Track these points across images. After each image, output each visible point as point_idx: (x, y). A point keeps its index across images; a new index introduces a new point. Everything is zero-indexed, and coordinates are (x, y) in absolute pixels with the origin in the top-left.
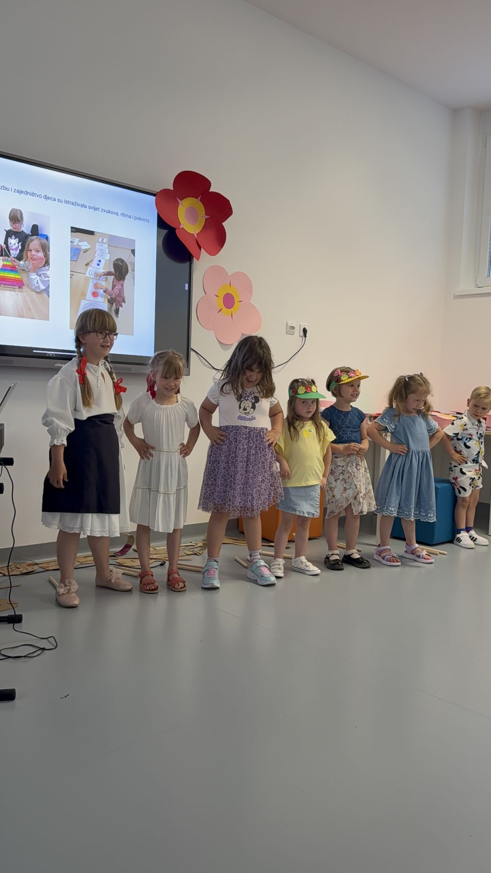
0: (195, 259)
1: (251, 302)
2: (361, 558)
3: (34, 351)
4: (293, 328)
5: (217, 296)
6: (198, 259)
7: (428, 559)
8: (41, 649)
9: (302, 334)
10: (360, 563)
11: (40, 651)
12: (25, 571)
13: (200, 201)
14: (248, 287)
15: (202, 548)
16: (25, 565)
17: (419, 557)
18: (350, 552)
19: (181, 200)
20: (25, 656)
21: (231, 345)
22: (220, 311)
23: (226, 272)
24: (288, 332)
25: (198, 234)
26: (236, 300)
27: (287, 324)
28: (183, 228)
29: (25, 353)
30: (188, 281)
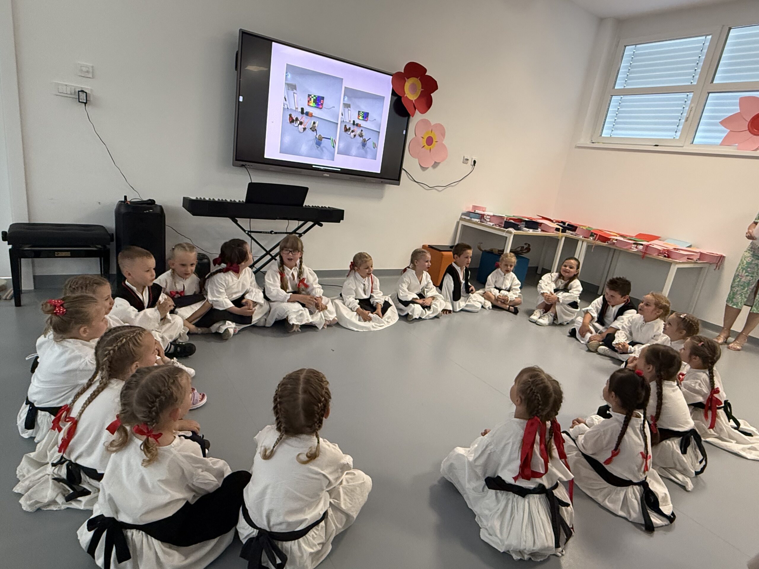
1: (443, 142)
4: (467, 160)
5: (423, 138)
6: (413, 116)
9: (473, 163)
13: (420, 80)
14: (443, 134)
19: (408, 78)
21: (428, 168)
22: (423, 147)
23: (430, 123)
24: (463, 163)
25: (415, 100)
26: (434, 140)
27: (464, 157)
28: (406, 96)
29: (308, 167)
30: (405, 128)
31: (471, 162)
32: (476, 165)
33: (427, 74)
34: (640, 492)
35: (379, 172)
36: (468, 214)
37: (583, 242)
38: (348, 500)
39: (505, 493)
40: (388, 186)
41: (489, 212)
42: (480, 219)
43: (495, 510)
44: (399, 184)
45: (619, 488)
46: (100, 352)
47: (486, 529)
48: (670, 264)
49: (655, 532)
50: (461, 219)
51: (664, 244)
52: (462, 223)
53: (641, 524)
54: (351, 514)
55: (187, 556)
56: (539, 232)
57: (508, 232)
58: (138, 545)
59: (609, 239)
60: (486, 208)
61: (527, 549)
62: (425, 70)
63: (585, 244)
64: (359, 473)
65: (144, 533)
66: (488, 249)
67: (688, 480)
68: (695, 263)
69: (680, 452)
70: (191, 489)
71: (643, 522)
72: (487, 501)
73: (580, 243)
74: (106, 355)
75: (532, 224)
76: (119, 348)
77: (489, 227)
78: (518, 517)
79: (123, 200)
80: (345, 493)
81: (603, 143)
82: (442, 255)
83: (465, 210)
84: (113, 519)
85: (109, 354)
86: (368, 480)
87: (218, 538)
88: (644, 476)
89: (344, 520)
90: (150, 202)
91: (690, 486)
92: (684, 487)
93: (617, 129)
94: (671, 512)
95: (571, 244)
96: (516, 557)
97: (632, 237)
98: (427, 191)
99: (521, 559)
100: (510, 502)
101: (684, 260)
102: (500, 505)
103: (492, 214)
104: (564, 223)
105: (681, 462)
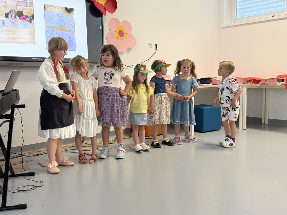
0: (104, 15)
1: (131, 34)
2: (170, 141)
3: (33, 59)
4: (151, 44)
5: (115, 32)
6: (105, 15)
7: (194, 140)
8: (36, 186)
9: (155, 47)
10: (170, 144)
11: (35, 187)
12: (36, 154)
14: (130, 27)
15: (115, 141)
16: (36, 152)
17: (190, 140)
18: (165, 139)
20: (28, 190)
22: (117, 38)
23: (119, 21)
24: (148, 47)
25: (104, 4)
26: (124, 33)
27: (148, 43)
28: (98, 2)
29: (29, 60)
31: (153, 46)
32: (158, 47)
35: (88, 58)
59: (260, 81)
63: (245, 88)
75: (205, 81)
93: (246, 12)
98: (126, 69)
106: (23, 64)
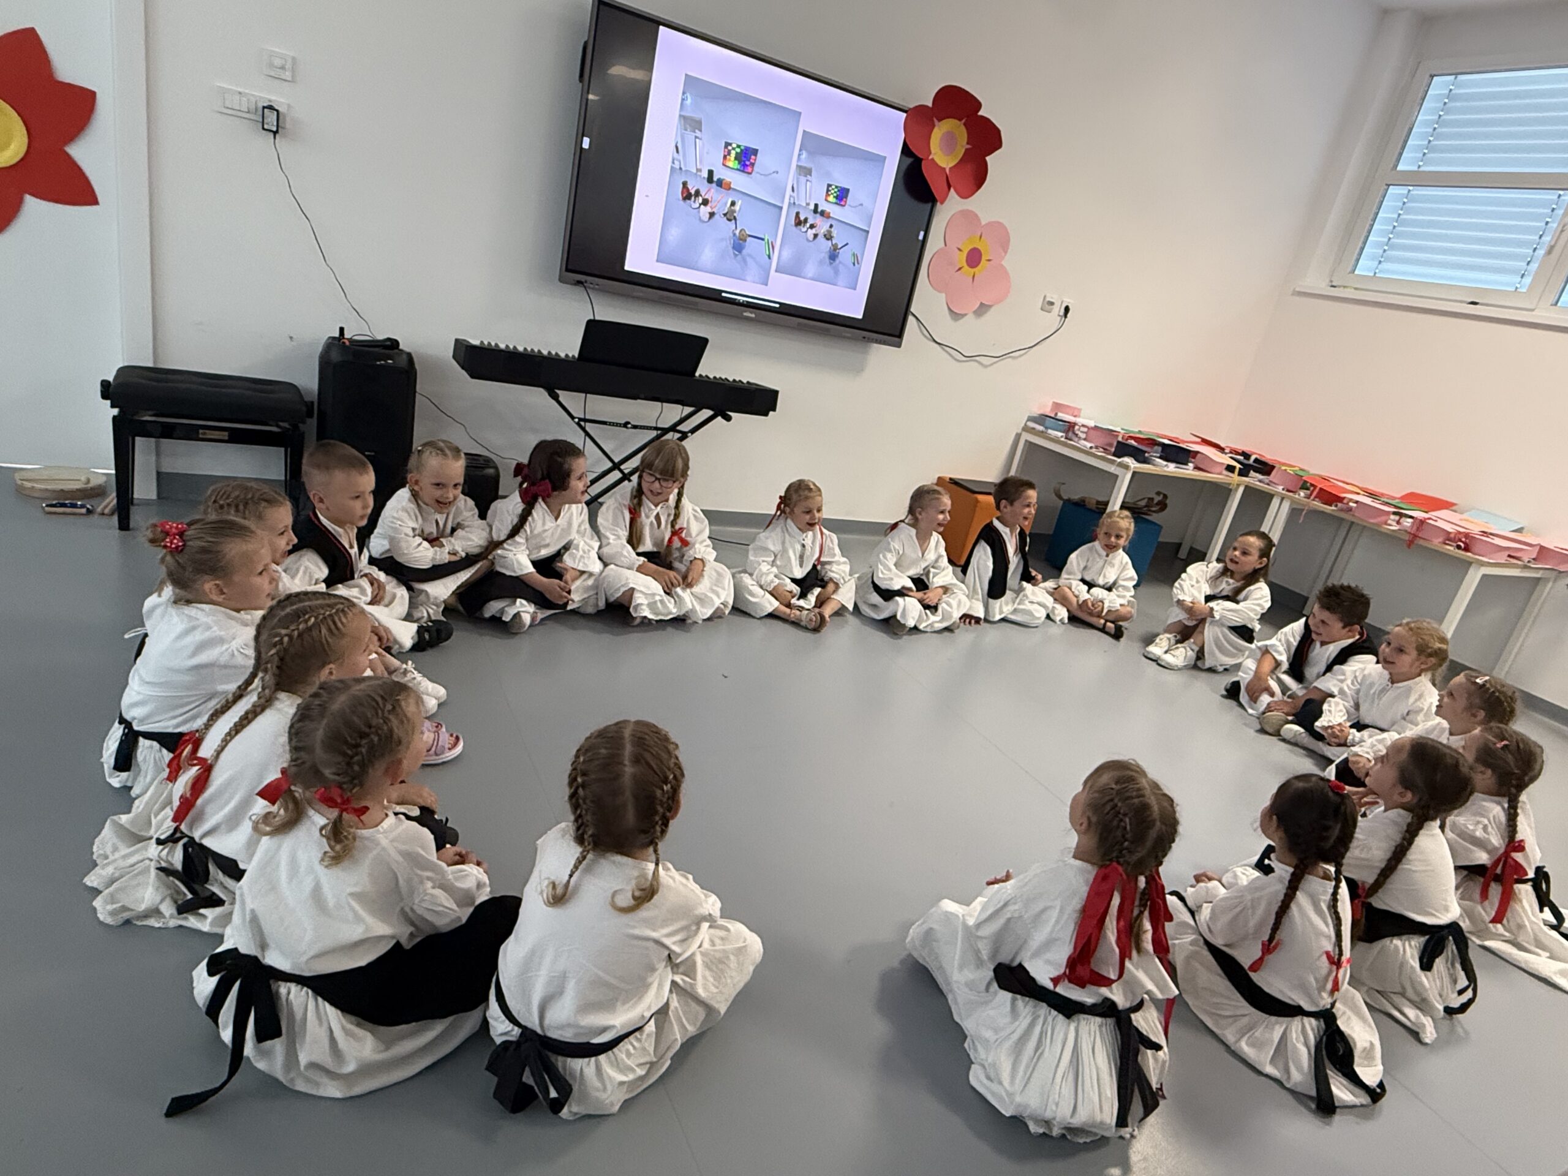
0: (938, 204)
1: (1003, 263)
3: (724, 295)
4: (1052, 304)
5: (960, 250)
6: (942, 203)
9: (1062, 312)
13: (965, 124)
14: (1004, 244)
19: (940, 120)
21: (966, 315)
22: (960, 269)
23: (979, 220)
24: (1042, 309)
25: (951, 169)
26: (984, 258)
27: (1045, 297)
28: (933, 159)
29: (713, 295)
30: (924, 228)
31: (1057, 310)
32: (1068, 315)
33: (980, 113)
34: (1316, 1031)
35: (860, 317)
36: (1041, 419)
37: (1282, 499)
38: (711, 979)
39: (1032, 1002)
40: (875, 345)
41: (1086, 419)
42: (1066, 432)
43: (1008, 1031)
44: (899, 346)
45: (1273, 1019)
46: (263, 637)
47: (983, 1066)
48: (1469, 564)
49: (1337, 1118)
50: (1026, 429)
51: (1461, 520)
52: (1026, 436)
53: (1310, 1098)
54: (716, 1006)
55: (388, 1044)
56: (1188, 471)
57: (1120, 465)
58: (299, 1015)
59: (1341, 499)
60: (1080, 410)
61: (1058, 1119)
62: (979, 105)
63: (1286, 506)
64: (738, 928)
65: (310, 992)
66: (1076, 497)
67: (1427, 1022)
68: (1525, 567)
69: (1416, 964)
70: (408, 917)
71: (1314, 1093)
72: (992, 1013)
73: (1275, 502)
74: (275, 645)
75: (1176, 453)
76: (300, 635)
77: (1084, 450)
78: (1050, 1053)
79: (337, 335)
80: (707, 966)
81: (1356, 289)
82: (977, 501)
83: (1036, 411)
84: (256, 958)
85: (281, 642)
86: (755, 944)
87: (451, 1018)
88: (1330, 1000)
89: (702, 1014)
90: (389, 343)
91: (1429, 1034)
92: (1415, 1034)
93: (1389, 260)
94: (1378, 1081)
95: (1257, 501)
96: (1033, 1128)
97: (1394, 498)
98: (958, 364)
99: (1044, 1133)
100: (1041, 1021)
101: (1502, 558)
102: (1017, 1023)
103: (1092, 424)
104: (1247, 456)
105: (1415, 984)
106: (696, 304)
